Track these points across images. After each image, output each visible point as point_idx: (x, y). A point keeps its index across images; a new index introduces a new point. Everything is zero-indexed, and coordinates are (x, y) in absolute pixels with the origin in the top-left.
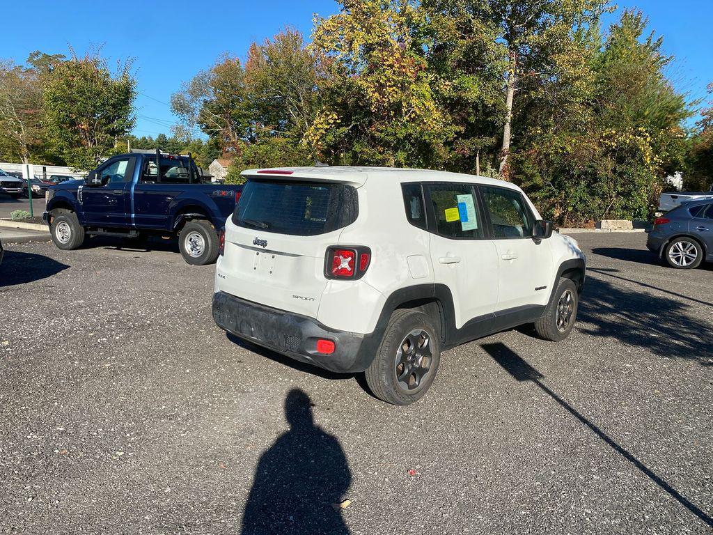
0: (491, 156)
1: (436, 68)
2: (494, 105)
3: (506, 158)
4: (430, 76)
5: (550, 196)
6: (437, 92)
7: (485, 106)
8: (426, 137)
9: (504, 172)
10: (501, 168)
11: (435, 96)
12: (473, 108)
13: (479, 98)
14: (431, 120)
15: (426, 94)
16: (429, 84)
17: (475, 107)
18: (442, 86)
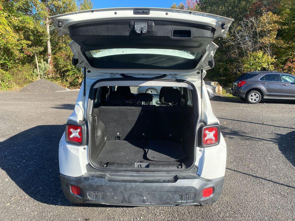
0: (42, 56)
1: (8, 10)
2: (43, 32)
3: (50, 57)
4: (5, 14)
5: (74, 74)
6: (10, 22)
7: (38, 32)
8: (10, 46)
9: (51, 63)
10: (49, 62)
11: (10, 24)
12: (32, 32)
13: (35, 28)
14: (11, 36)
15: (5, 23)
16: (5, 18)
17: (33, 32)
18: (13, 20)
